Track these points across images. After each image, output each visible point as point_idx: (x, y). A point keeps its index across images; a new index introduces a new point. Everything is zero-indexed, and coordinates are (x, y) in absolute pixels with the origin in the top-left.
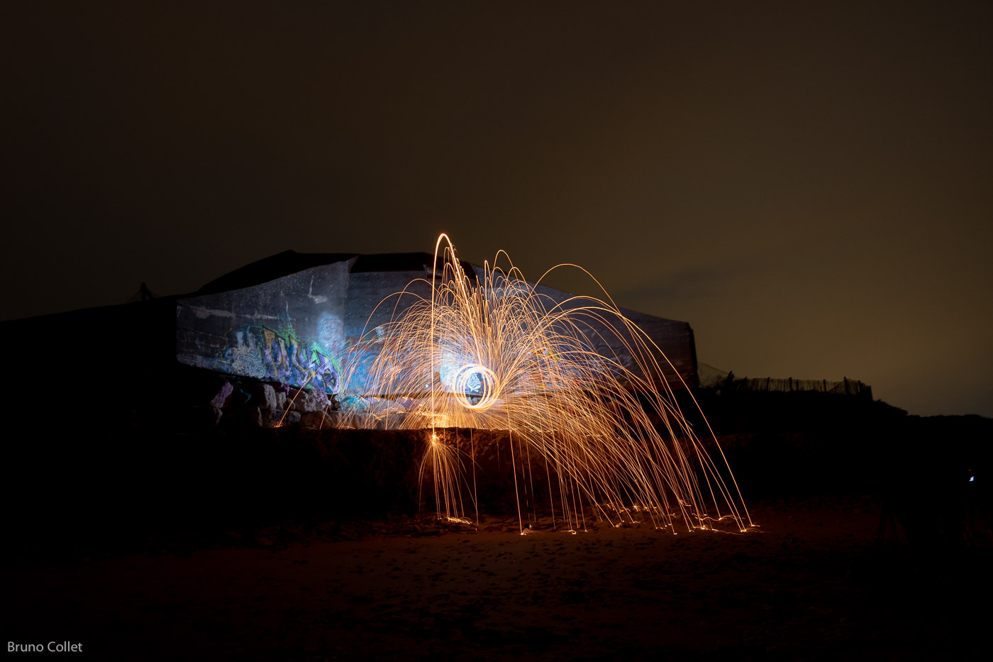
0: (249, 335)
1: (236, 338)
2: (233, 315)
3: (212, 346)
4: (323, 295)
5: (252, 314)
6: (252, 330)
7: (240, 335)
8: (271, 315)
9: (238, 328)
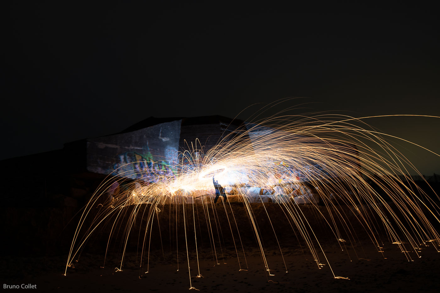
0: (127, 157)
1: (120, 158)
2: (118, 147)
3: (107, 162)
4: (167, 137)
5: (129, 146)
6: (128, 155)
7: (122, 157)
8: (139, 147)
9: (121, 154)
